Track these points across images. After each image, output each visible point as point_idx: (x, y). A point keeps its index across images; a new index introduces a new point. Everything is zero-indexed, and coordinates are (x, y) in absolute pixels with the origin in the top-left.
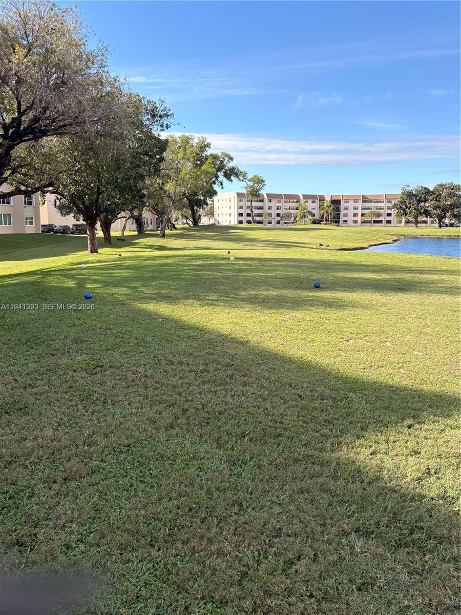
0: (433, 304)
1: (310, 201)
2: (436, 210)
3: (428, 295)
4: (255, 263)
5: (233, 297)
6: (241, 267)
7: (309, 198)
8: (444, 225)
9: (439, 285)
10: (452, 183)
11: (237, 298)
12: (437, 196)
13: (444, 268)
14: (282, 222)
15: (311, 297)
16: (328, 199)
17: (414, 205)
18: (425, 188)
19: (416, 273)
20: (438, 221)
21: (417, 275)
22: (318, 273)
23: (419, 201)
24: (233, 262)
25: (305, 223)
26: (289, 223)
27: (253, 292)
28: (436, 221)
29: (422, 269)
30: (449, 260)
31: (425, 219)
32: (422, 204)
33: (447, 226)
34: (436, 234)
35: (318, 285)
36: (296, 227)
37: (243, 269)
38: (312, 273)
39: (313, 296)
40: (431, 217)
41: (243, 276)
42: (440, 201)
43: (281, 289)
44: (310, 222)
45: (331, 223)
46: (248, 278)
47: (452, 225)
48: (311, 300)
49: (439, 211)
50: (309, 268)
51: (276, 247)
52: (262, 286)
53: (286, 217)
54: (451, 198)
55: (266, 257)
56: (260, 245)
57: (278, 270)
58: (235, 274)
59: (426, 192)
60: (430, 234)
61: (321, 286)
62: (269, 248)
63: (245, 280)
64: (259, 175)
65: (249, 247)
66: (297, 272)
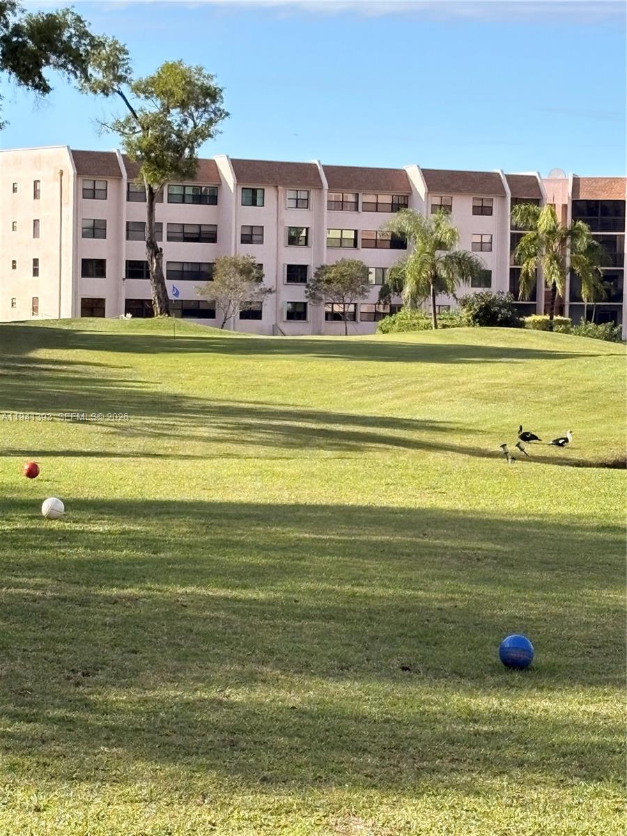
1: (463, 205)
4: (179, 530)
5: (61, 720)
6: (102, 553)
7: (458, 191)
11: (86, 727)
14: (316, 312)
15: (489, 721)
16: (558, 196)
22: (520, 586)
24: (55, 525)
25: (440, 320)
26: (353, 317)
27: (172, 693)
35: (523, 656)
36: (393, 338)
37: (114, 562)
38: (487, 590)
39: (496, 717)
41: (115, 601)
43: (326, 674)
44: (465, 314)
45: (576, 322)
46: (142, 611)
48: (490, 736)
50: (469, 561)
51: (290, 445)
52: (221, 659)
53: (336, 286)
55: (234, 497)
56: (203, 431)
57: (303, 573)
58: (72, 591)
61: (540, 658)
62: (252, 450)
63: (125, 622)
64: (190, 63)
65: (137, 444)
66: (408, 583)
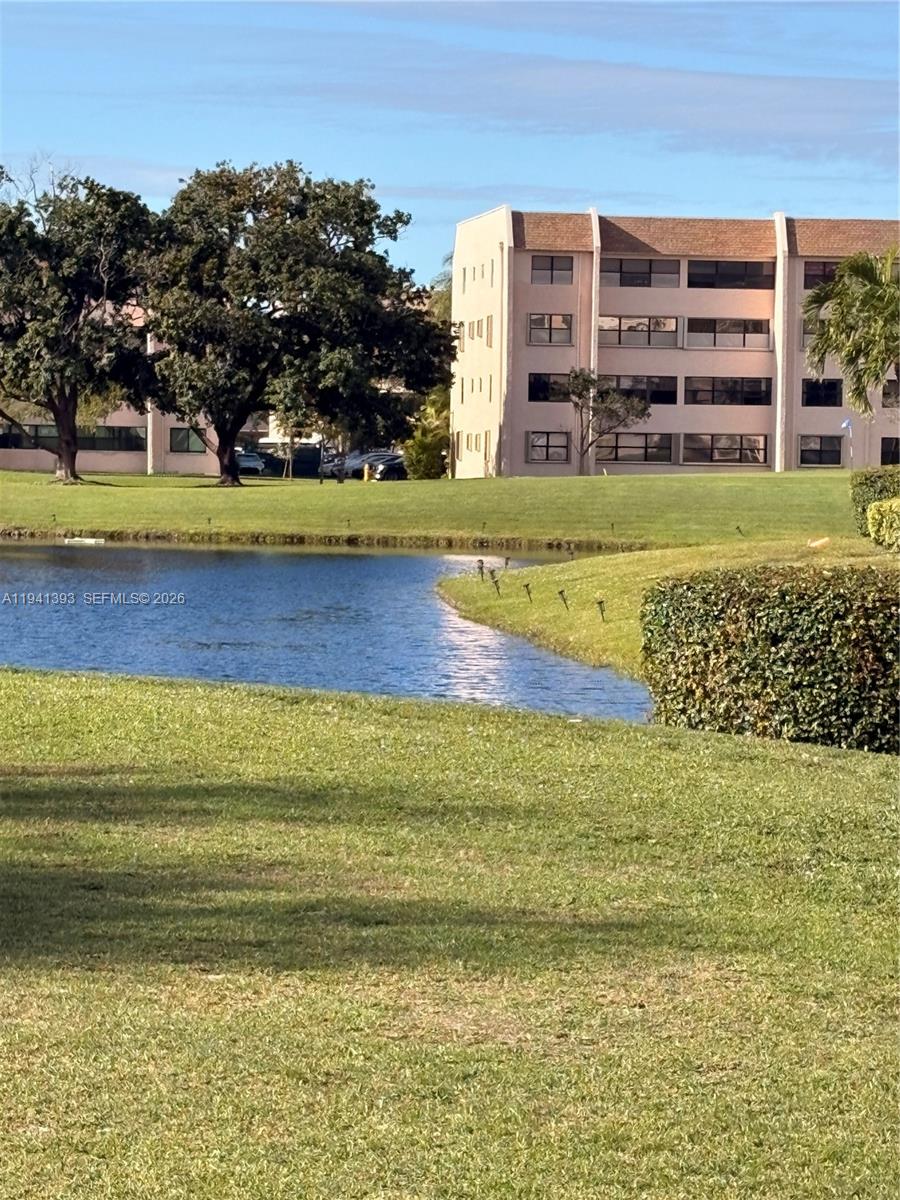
0: (173, 1038)
2: (200, 355)
3: (139, 978)
8: (260, 465)
9: (221, 898)
10: (292, 169)
12: (200, 257)
13: (252, 771)
17: (49, 315)
18: (115, 199)
19: (58, 815)
20: (213, 436)
21: (71, 828)
23: (82, 287)
28: (200, 433)
29: (101, 782)
30: (291, 717)
31: (123, 416)
32: (103, 311)
33: (274, 467)
34: (202, 527)
40: (167, 405)
42: (221, 295)
47: (307, 465)
49: (216, 365)
54: (293, 276)
59: (120, 227)
60: (164, 526)
